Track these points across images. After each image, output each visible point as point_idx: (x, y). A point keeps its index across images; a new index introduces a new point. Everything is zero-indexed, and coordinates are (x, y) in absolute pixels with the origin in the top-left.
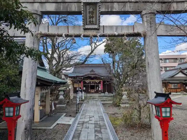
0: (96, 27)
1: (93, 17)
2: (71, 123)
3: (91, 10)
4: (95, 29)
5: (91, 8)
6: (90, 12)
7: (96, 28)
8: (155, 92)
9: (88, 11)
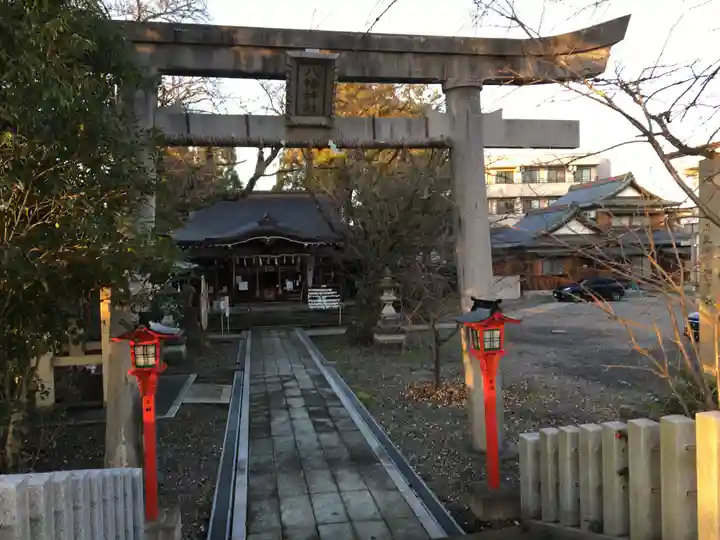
0: (323, 121)
1: (314, 95)
2: (224, 400)
3: (312, 75)
4: (320, 127)
5: (312, 71)
6: (307, 82)
7: (324, 123)
8: (473, 299)
9: (302, 78)
